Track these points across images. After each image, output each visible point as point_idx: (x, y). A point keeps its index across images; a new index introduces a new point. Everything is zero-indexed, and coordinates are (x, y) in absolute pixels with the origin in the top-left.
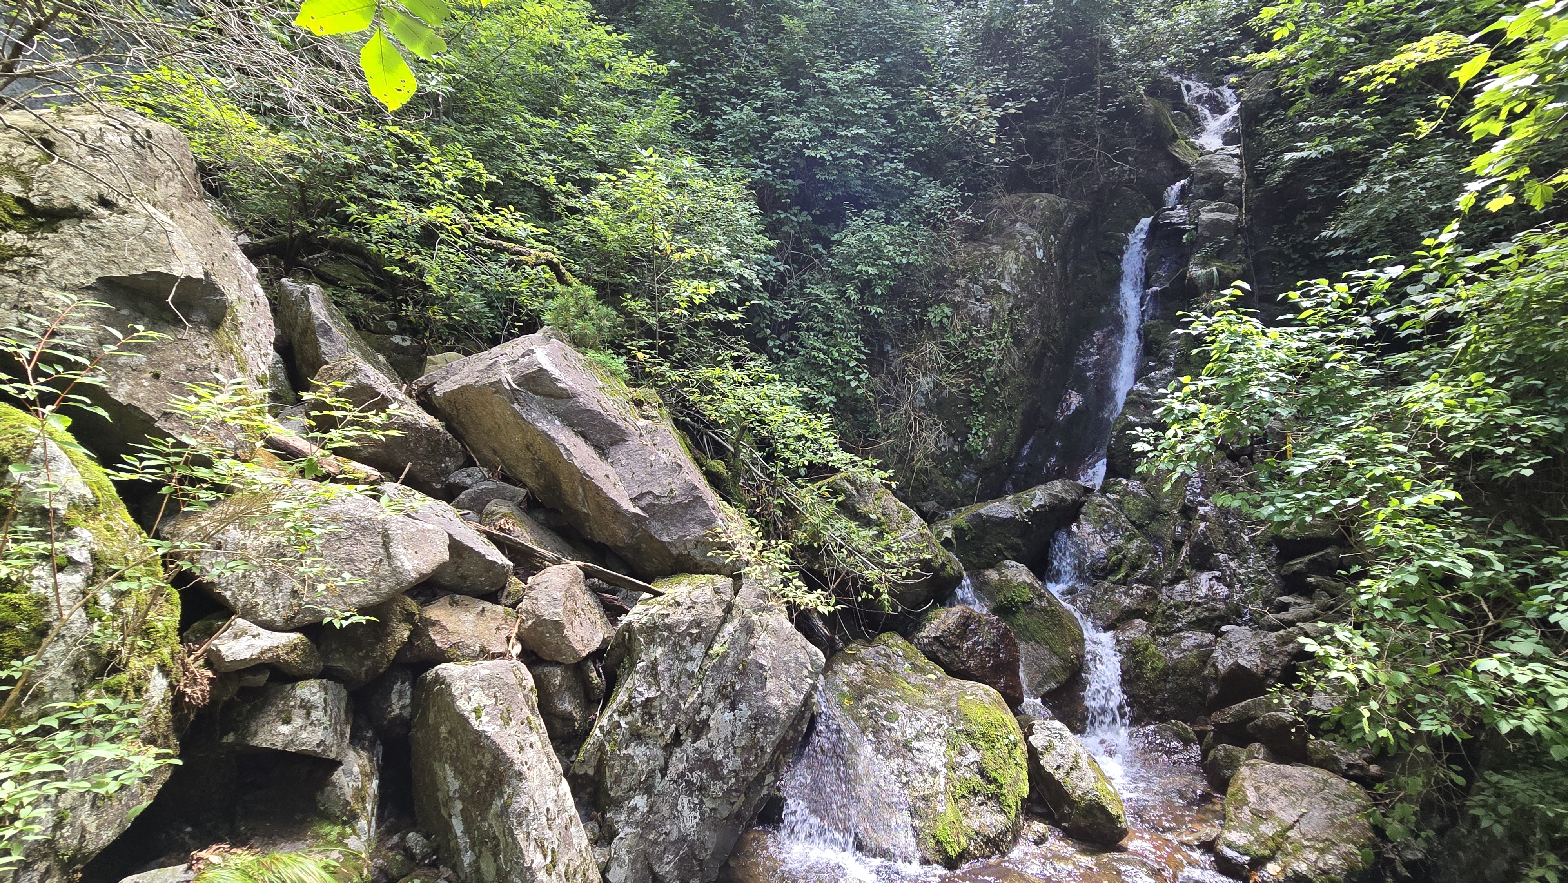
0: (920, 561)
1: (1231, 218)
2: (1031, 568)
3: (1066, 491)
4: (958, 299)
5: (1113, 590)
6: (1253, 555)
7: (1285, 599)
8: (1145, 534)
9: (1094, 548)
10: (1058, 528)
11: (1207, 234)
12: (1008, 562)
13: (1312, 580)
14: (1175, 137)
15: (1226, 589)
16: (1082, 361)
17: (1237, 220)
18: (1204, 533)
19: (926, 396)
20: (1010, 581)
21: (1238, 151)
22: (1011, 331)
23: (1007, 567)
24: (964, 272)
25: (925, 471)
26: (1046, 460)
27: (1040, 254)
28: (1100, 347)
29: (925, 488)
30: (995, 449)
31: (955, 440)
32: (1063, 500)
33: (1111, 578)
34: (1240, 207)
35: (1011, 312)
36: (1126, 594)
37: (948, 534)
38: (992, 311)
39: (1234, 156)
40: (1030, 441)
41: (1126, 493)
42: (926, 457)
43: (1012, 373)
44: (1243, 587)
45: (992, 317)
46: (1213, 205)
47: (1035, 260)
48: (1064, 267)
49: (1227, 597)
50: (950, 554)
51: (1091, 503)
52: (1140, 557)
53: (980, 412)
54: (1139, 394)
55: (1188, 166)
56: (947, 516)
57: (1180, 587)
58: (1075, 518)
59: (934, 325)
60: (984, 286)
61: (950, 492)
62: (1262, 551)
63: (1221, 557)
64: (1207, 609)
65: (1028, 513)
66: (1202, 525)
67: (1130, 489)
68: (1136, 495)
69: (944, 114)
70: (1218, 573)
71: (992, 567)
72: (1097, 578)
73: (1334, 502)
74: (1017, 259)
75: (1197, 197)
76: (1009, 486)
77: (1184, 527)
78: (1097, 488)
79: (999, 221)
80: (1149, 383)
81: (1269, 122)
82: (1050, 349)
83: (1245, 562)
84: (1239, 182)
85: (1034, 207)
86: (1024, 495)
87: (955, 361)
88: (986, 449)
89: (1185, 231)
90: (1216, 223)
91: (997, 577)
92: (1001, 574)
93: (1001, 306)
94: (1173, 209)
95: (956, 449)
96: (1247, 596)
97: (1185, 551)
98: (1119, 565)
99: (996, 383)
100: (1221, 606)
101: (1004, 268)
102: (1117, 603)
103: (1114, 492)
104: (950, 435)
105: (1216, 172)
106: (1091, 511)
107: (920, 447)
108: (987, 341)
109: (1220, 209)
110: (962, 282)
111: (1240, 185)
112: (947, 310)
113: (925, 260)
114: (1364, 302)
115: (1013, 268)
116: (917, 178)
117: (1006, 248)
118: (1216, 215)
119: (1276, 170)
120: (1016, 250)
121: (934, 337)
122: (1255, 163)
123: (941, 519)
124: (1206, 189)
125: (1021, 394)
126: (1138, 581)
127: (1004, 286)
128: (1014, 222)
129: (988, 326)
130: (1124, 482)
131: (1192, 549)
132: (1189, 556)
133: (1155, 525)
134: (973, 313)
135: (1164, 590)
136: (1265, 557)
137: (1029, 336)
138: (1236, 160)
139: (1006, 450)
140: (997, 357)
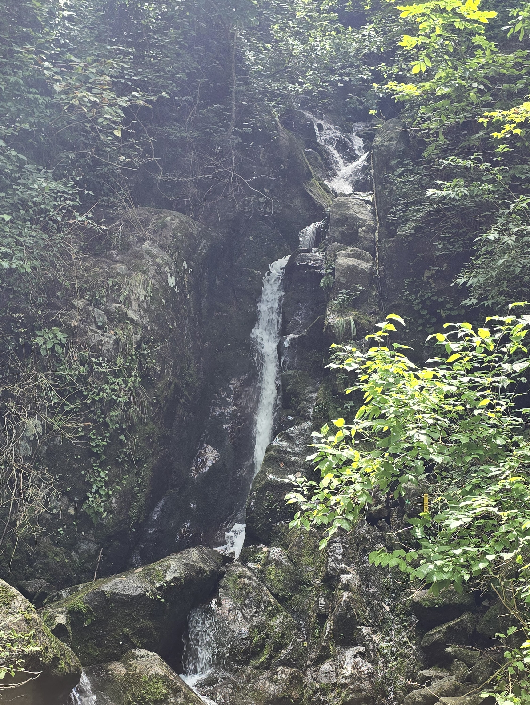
0: (25, 656)
1: (365, 265)
2: (165, 657)
3: (204, 561)
4: (74, 323)
5: (256, 677)
6: (395, 626)
7: (426, 672)
8: (289, 609)
9: (235, 627)
10: (194, 606)
11: (343, 280)
12: (137, 652)
13: (450, 650)
14: (309, 176)
15: (369, 665)
16: (218, 411)
17: (371, 269)
18: (347, 604)
19: (33, 443)
20: (139, 676)
21: (370, 198)
22: (140, 369)
23: (135, 657)
24: (83, 291)
25: (31, 540)
26: (180, 525)
27: (172, 281)
28: (237, 397)
29: (30, 561)
30: (120, 512)
31: (71, 500)
32: (201, 571)
33: (254, 662)
34: (374, 255)
35: (139, 347)
36: (270, 679)
37: (61, 619)
38: (117, 342)
39: (367, 202)
40: (162, 502)
41: (268, 561)
42: (33, 521)
43: (141, 420)
44: (387, 662)
45: (117, 350)
46: (350, 250)
47: (166, 287)
48: (198, 301)
49: (372, 675)
50: (64, 645)
51: (231, 573)
52: (283, 635)
53: (103, 465)
54: (280, 450)
55: (321, 208)
56: (60, 597)
57: (326, 667)
58: (214, 593)
59: (43, 353)
60: (107, 312)
61: (63, 566)
62: (403, 621)
63: (365, 630)
64: (353, 690)
65: (161, 588)
66: (345, 594)
67: (272, 556)
68: (278, 564)
69: (57, 87)
70: (362, 649)
71: (116, 658)
72: (239, 663)
73: (490, 558)
74: (145, 283)
75: (333, 240)
76: (136, 557)
77: (327, 598)
78: (237, 556)
79: (124, 236)
80: (288, 438)
81: (400, 170)
82: (183, 395)
83: (387, 634)
84: (372, 230)
85: (164, 226)
86: (156, 566)
87: (71, 399)
88: (110, 512)
89: (321, 276)
90: (352, 269)
91: (123, 671)
92: (127, 666)
93: (128, 338)
94: (309, 251)
95: (72, 511)
96: (391, 673)
97: (329, 625)
98: (261, 645)
99: (122, 431)
100: (366, 685)
101: (131, 292)
102: (260, 692)
103: (255, 561)
104: (64, 493)
105: (351, 217)
106: (231, 584)
107: (25, 509)
108: (112, 379)
109: (355, 256)
110: (80, 303)
111: (373, 232)
112: (61, 336)
113: (34, 268)
114: (504, 350)
115: (141, 293)
116: (22, 163)
117: (132, 268)
118: (352, 261)
119: (407, 220)
120: (145, 273)
121: (44, 369)
122: (387, 211)
123: (51, 601)
124: (342, 233)
125: (150, 445)
126: (283, 663)
127: (131, 314)
128: (141, 240)
129: (112, 360)
130: (265, 549)
131: (336, 623)
132: (333, 631)
133: (297, 597)
134: (93, 342)
135: (309, 672)
136: (405, 627)
137: (160, 376)
138: (369, 207)
139: (134, 512)
140: (123, 399)
